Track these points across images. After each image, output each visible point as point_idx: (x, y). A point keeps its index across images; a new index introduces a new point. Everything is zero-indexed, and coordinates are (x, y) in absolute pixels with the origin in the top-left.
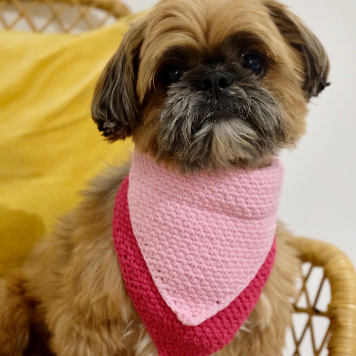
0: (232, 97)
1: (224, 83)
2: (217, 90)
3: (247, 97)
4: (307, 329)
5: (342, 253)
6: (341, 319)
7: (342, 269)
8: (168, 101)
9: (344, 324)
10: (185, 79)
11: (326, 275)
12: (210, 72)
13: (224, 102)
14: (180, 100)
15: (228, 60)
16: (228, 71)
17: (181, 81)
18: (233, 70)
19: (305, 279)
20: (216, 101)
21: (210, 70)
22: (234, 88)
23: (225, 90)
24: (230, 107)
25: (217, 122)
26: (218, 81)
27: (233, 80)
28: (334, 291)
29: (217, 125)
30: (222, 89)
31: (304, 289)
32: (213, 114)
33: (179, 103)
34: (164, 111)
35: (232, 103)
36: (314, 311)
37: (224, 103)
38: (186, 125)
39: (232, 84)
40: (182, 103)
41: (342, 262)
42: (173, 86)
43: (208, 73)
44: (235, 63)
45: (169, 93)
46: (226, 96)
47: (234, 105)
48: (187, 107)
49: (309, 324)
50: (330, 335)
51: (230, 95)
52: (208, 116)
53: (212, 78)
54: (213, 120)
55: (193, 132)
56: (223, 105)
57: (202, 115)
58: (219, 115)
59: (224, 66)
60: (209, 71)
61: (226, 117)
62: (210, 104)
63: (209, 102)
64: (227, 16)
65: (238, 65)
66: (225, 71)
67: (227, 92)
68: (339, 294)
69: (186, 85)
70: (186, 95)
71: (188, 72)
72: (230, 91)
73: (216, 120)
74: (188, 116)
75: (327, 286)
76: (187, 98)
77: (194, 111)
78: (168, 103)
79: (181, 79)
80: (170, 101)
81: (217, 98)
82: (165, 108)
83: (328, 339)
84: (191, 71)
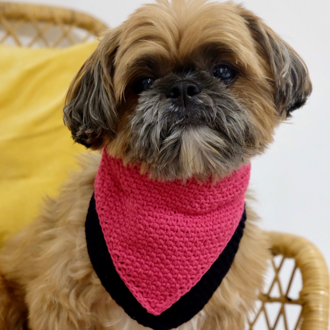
0: (200, 105)
1: (192, 91)
2: (185, 98)
3: (214, 106)
4: (280, 316)
5: (311, 244)
6: (313, 305)
7: (312, 258)
8: (139, 108)
9: (315, 309)
10: (156, 87)
11: (297, 265)
12: (180, 80)
13: (192, 109)
14: (150, 107)
15: (197, 69)
16: (197, 79)
17: (152, 89)
18: (202, 78)
19: (278, 270)
20: (184, 109)
21: (180, 79)
22: (202, 96)
23: (193, 98)
24: (198, 115)
25: (186, 129)
26: (187, 89)
27: (202, 88)
28: (305, 279)
29: (185, 132)
30: (190, 97)
31: (276, 280)
32: (182, 122)
33: (150, 110)
34: (135, 117)
35: (200, 111)
36: (286, 300)
37: (192, 111)
38: (155, 131)
39: (201, 92)
40: (152, 110)
41: (312, 252)
42: (143, 94)
43: (178, 81)
44: (205, 72)
45: (141, 100)
46: (194, 104)
47: (202, 112)
48: (157, 114)
49: (282, 312)
50: (302, 319)
51: (198, 104)
52: (177, 123)
53: (181, 86)
54: (181, 127)
55: (162, 138)
56: (191, 113)
57: (170, 122)
58: (187, 122)
59: (194, 75)
60: (178, 79)
61: (194, 125)
62: (178, 111)
63: (176, 110)
64: (197, 27)
65: (207, 74)
66: (194, 80)
67: (195, 101)
68: (310, 281)
69: (156, 93)
70: (156, 102)
71: (159, 80)
72: (198, 100)
73: (184, 127)
74: (157, 122)
75: (298, 275)
76: (157, 106)
77: (163, 117)
78: (139, 110)
79: (152, 86)
80: (141, 108)
81: (185, 106)
82: (135, 115)
83: (301, 323)
84: (162, 79)
